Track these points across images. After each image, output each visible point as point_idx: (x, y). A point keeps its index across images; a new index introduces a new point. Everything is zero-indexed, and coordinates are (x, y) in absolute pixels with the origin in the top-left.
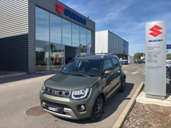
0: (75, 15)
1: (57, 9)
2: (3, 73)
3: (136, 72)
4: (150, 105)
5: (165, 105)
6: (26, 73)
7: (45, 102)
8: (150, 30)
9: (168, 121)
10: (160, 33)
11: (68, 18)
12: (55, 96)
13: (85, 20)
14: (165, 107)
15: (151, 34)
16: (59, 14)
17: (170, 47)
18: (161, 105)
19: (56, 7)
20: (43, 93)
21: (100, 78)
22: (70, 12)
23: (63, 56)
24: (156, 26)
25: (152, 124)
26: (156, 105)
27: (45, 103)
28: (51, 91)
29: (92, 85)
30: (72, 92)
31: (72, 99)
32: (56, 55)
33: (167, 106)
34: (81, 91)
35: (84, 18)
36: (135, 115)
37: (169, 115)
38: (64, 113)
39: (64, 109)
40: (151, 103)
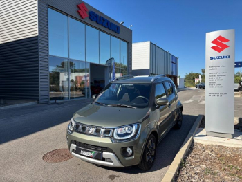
0: (104, 20)
1: (78, 12)
2: (2, 102)
3: (190, 101)
4: (213, 146)
5: (233, 146)
6: (36, 102)
7: (75, 144)
8: (212, 42)
9: (239, 168)
10: (226, 46)
11: (94, 24)
12: (90, 135)
13: (118, 28)
14: (233, 149)
15: (213, 48)
16: (81, 19)
17: (240, 64)
18: (227, 146)
19: (77, 9)
20: (72, 132)
21: (150, 110)
22: (96, 16)
23: (88, 78)
24: (220, 38)
25: (216, 171)
26: (221, 147)
27: (75, 146)
28: (84, 128)
29: (141, 120)
30: (114, 129)
31: (115, 139)
32: (76, 77)
33: (236, 147)
34: (127, 128)
35: (116, 24)
36: (192, 160)
37: (239, 159)
38: (104, 159)
39: (104, 153)
40: (214, 144)
